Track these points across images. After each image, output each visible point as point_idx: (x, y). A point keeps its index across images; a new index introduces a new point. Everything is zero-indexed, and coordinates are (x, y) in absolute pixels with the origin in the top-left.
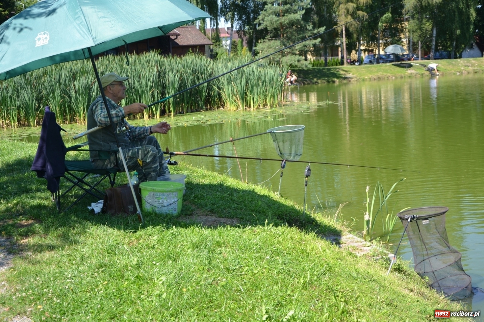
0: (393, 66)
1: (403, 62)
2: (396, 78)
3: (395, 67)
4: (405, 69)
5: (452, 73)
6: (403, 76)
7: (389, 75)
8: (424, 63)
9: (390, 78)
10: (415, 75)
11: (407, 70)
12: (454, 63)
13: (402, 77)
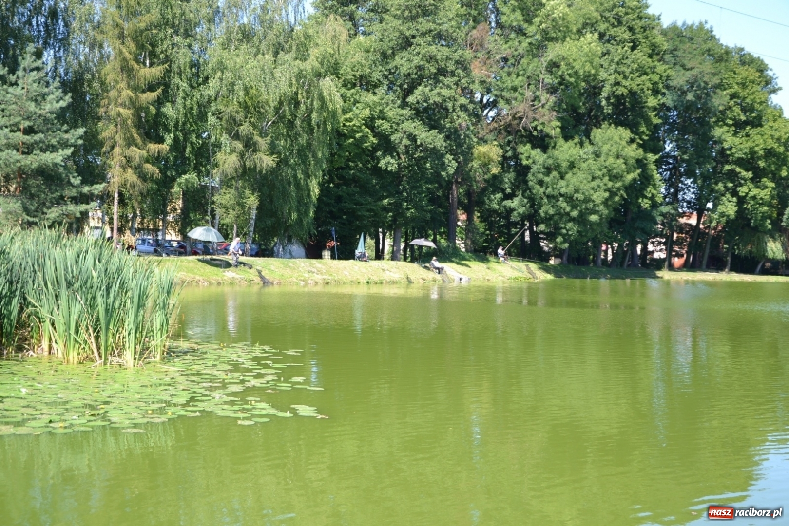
0: (200, 263)
1: (214, 257)
2: (211, 284)
3: (203, 264)
4: (221, 270)
5: (293, 281)
6: (221, 282)
7: (198, 277)
8: (248, 261)
9: (200, 283)
10: (240, 282)
11: (224, 272)
12: (291, 265)
13: (219, 284)
